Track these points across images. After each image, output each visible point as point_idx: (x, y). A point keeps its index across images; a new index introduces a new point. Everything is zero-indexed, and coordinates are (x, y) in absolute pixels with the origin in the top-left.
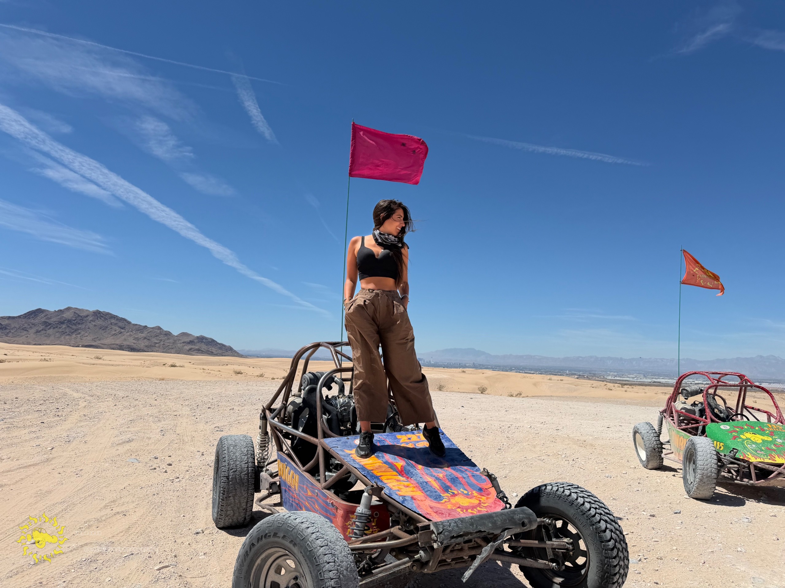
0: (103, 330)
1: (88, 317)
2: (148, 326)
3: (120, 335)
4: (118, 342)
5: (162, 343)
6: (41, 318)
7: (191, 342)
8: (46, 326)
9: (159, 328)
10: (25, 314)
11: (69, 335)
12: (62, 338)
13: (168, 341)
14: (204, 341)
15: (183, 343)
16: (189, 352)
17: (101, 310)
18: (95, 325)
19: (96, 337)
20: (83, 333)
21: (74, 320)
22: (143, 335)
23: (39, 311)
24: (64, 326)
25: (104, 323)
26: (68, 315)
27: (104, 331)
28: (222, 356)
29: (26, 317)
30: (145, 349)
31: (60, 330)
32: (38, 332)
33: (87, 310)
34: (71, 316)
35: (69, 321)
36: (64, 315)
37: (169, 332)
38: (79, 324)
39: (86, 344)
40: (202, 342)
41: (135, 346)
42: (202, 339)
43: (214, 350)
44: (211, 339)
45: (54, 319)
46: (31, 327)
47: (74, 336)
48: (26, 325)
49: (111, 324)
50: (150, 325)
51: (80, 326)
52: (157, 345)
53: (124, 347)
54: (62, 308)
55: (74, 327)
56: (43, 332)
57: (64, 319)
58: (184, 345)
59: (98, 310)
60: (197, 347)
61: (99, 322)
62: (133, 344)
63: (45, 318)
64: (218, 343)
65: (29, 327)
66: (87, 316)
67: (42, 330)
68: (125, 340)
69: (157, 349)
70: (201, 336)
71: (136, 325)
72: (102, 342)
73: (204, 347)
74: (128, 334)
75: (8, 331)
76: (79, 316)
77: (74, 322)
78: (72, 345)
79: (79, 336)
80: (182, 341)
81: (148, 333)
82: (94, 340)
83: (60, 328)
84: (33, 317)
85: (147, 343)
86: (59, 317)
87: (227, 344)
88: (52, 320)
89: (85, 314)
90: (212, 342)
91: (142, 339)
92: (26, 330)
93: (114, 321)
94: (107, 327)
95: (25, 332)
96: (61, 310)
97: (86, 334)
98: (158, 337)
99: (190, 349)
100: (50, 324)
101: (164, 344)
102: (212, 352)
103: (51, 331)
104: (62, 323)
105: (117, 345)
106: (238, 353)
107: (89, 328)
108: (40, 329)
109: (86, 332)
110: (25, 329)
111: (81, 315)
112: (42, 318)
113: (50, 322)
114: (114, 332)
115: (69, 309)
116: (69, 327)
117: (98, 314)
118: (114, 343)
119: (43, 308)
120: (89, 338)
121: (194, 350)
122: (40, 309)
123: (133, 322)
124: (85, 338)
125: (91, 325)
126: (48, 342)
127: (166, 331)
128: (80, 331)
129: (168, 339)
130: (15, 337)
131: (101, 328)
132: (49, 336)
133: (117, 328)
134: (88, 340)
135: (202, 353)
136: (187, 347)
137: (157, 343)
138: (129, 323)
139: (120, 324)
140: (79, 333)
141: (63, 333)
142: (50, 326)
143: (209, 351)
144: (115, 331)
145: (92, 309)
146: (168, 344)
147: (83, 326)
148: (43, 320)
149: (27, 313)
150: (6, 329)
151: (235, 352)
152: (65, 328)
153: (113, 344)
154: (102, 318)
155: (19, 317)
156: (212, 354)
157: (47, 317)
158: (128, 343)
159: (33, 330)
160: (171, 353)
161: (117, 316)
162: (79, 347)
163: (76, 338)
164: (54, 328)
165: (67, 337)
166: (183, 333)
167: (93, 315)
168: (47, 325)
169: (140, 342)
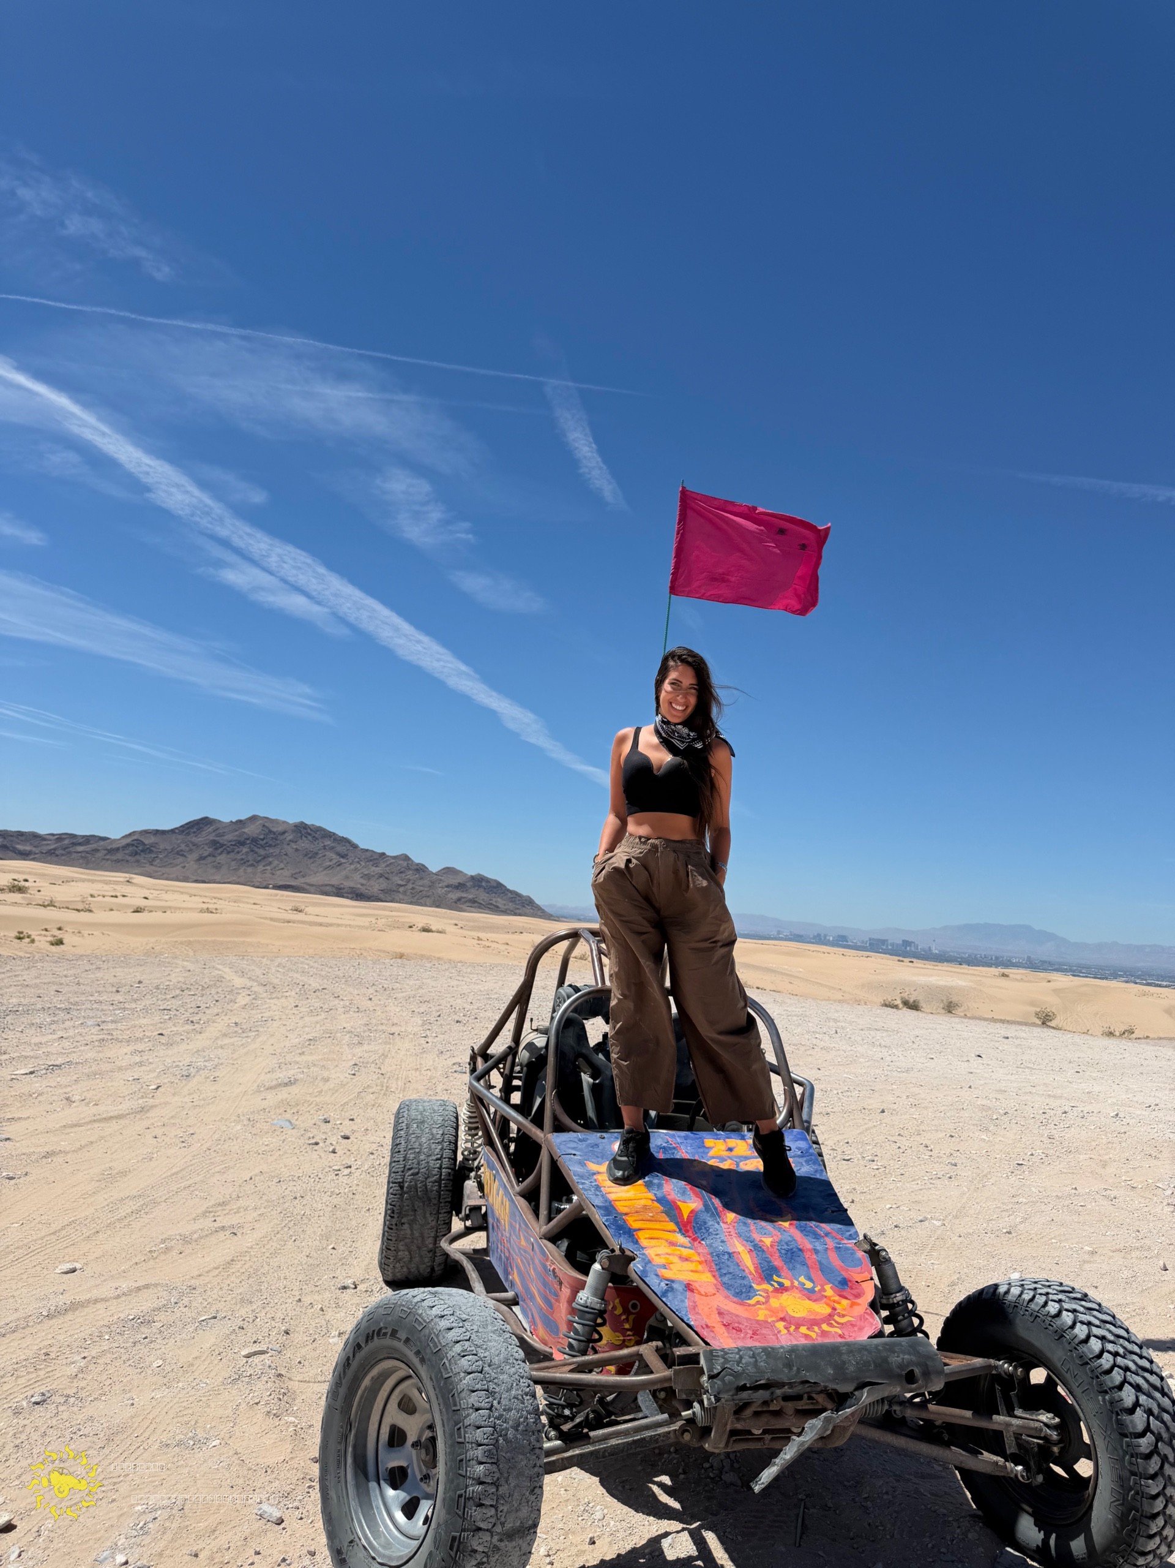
0: (310, 858)
1: (287, 834)
2: (388, 854)
3: (338, 868)
4: (335, 881)
5: (410, 886)
6: (206, 835)
7: (460, 886)
8: (216, 849)
9: (406, 858)
10: (181, 826)
11: (252, 865)
12: (241, 870)
13: (421, 883)
14: (484, 884)
15: (447, 886)
16: (456, 905)
17: (308, 822)
18: (297, 850)
19: (298, 871)
20: (276, 862)
21: (263, 840)
22: (378, 870)
23: (205, 822)
24: (245, 850)
25: (313, 846)
26: (251, 830)
27: (312, 860)
28: (515, 914)
29: (183, 831)
30: (382, 896)
31: (239, 857)
32: (202, 858)
33: (284, 822)
34: (258, 831)
35: (255, 841)
36: (246, 830)
37: (423, 865)
38: (270, 846)
39: (281, 883)
40: (480, 886)
41: (363, 889)
42: (479, 881)
43: (500, 902)
44: (496, 881)
45: (230, 837)
46: (191, 850)
47: (261, 867)
48: (183, 846)
49: (324, 847)
50: (390, 853)
51: (271, 850)
52: (401, 889)
53: (345, 890)
54: (243, 818)
55: (262, 852)
56: (213, 859)
57: (245, 836)
58: (449, 892)
59: (302, 823)
60: (471, 896)
61: (304, 844)
62: (359, 886)
63: (214, 834)
64: (508, 890)
65: (187, 849)
66: (284, 833)
67: (209, 855)
68: (347, 877)
69: (401, 896)
70: (479, 875)
71: (367, 850)
72: (308, 880)
73: (483, 896)
74: (353, 867)
75: (153, 855)
76: (270, 831)
77: (261, 842)
78: (257, 884)
79: (268, 868)
80: (445, 884)
81: (388, 866)
82: (294, 876)
83: (238, 852)
84: (194, 832)
85: (383, 884)
86: (237, 833)
87: (524, 892)
88: (226, 838)
89: (280, 829)
90: (497, 888)
91: (377, 876)
92: (183, 855)
93: (329, 843)
94: (317, 854)
95: (181, 859)
96: (240, 821)
97: (282, 865)
98: (403, 875)
99: (459, 899)
100: (222, 845)
101: (413, 888)
102: (497, 907)
103: (222, 858)
104: (242, 844)
105: (333, 886)
106: (543, 911)
107: (286, 855)
108: (206, 854)
109: (282, 862)
110: (180, 853)
111: (274, 830)
112: (210, 833)
113: (221, 842)
114: (328, 863)
115: (254, 818)
116: (252, 851)
117: (302, 829)
118: (326, 883)
119: (212, 816)
120: (286, 873)
121: (466, 902)
122: (206, 818)
123: (362, 846)
124: (279, 872)
125: (289, 849)
126: (217, 878)
127: (418, 864)
128: (271, 859)
129: (421, 878)
130: (164, 866)
131: (306, 855)
132: (218, 867)
133: (334, 856)
134: (283, 876)
135: (479, 908)
136: (454, 895)
137: (401, 886)
138: (355, 846)
139: (340, 849)
140: (270, 863)
141: (244, 862)
142: (221, 850)
143: (491, 904)
144: (331, 860)
145: (292, 820)
146: (422, 888)
147: (276, 851)
148: (211, 838)
149: (187, 824)
150: (151, 851)
151: (539, 908)
152: (247, 852)
153: (326, 885)
154: (310, 837)
155: (173, 831)
156: (495, 909)
157: (218, 832)
158: (352, 885)
159: (195, 856)
160: (425, 905)
161: (334, 834)
162: (266, 887)
163: (264, 872)
164: (229, 853)
165: (250, 870)
166: (448, 868)
167: (294, 831)
168: (216, 845)
169: (372, 882)
